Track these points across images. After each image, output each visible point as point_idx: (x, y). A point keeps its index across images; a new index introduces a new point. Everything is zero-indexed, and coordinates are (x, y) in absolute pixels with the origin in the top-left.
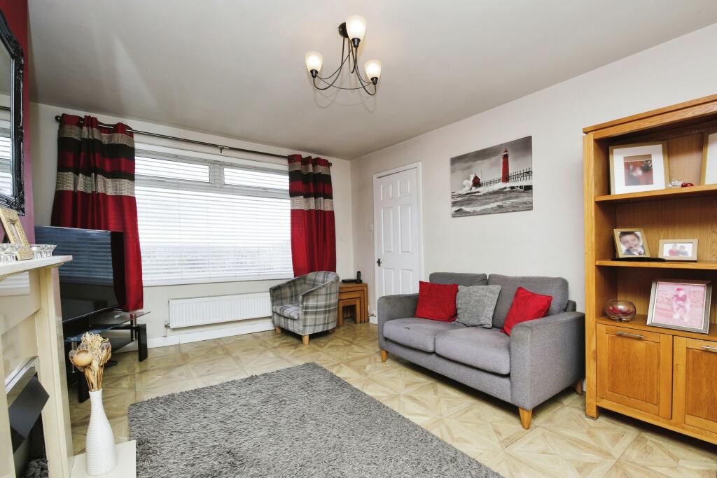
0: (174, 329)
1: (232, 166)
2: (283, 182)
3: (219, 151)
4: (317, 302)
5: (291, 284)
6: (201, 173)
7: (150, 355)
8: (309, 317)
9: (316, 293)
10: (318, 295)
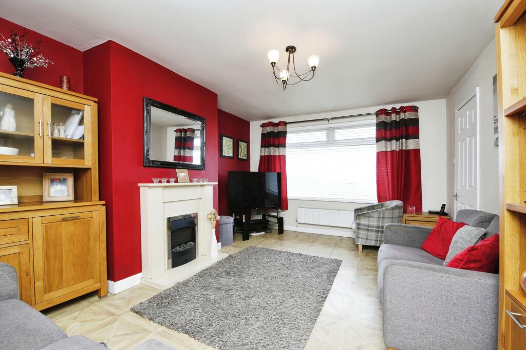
0: (299, 223)
1: (338, 128)
2: (372, 132)
3: (327, 121)
4: (369, 222)
5: (372, 207)
6: (321, 136)
7: (284, 233)
8: (361, 232)
9: (368, 215)
10: (369, 217)
